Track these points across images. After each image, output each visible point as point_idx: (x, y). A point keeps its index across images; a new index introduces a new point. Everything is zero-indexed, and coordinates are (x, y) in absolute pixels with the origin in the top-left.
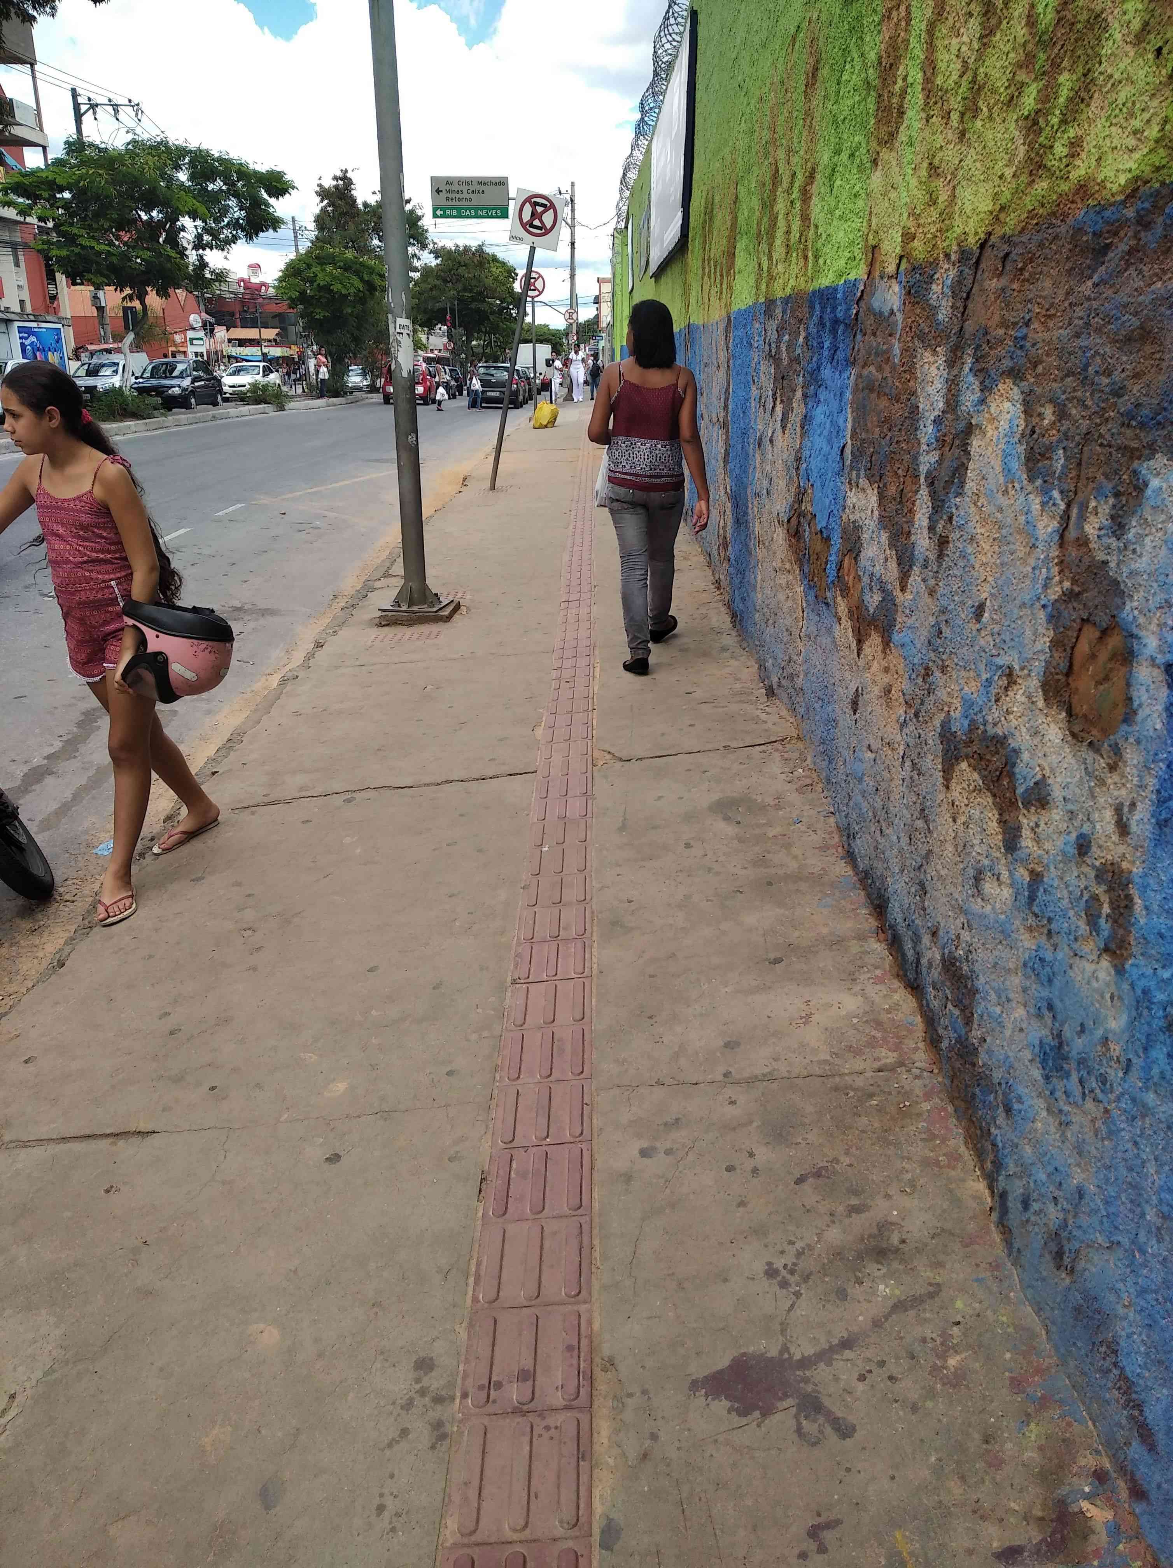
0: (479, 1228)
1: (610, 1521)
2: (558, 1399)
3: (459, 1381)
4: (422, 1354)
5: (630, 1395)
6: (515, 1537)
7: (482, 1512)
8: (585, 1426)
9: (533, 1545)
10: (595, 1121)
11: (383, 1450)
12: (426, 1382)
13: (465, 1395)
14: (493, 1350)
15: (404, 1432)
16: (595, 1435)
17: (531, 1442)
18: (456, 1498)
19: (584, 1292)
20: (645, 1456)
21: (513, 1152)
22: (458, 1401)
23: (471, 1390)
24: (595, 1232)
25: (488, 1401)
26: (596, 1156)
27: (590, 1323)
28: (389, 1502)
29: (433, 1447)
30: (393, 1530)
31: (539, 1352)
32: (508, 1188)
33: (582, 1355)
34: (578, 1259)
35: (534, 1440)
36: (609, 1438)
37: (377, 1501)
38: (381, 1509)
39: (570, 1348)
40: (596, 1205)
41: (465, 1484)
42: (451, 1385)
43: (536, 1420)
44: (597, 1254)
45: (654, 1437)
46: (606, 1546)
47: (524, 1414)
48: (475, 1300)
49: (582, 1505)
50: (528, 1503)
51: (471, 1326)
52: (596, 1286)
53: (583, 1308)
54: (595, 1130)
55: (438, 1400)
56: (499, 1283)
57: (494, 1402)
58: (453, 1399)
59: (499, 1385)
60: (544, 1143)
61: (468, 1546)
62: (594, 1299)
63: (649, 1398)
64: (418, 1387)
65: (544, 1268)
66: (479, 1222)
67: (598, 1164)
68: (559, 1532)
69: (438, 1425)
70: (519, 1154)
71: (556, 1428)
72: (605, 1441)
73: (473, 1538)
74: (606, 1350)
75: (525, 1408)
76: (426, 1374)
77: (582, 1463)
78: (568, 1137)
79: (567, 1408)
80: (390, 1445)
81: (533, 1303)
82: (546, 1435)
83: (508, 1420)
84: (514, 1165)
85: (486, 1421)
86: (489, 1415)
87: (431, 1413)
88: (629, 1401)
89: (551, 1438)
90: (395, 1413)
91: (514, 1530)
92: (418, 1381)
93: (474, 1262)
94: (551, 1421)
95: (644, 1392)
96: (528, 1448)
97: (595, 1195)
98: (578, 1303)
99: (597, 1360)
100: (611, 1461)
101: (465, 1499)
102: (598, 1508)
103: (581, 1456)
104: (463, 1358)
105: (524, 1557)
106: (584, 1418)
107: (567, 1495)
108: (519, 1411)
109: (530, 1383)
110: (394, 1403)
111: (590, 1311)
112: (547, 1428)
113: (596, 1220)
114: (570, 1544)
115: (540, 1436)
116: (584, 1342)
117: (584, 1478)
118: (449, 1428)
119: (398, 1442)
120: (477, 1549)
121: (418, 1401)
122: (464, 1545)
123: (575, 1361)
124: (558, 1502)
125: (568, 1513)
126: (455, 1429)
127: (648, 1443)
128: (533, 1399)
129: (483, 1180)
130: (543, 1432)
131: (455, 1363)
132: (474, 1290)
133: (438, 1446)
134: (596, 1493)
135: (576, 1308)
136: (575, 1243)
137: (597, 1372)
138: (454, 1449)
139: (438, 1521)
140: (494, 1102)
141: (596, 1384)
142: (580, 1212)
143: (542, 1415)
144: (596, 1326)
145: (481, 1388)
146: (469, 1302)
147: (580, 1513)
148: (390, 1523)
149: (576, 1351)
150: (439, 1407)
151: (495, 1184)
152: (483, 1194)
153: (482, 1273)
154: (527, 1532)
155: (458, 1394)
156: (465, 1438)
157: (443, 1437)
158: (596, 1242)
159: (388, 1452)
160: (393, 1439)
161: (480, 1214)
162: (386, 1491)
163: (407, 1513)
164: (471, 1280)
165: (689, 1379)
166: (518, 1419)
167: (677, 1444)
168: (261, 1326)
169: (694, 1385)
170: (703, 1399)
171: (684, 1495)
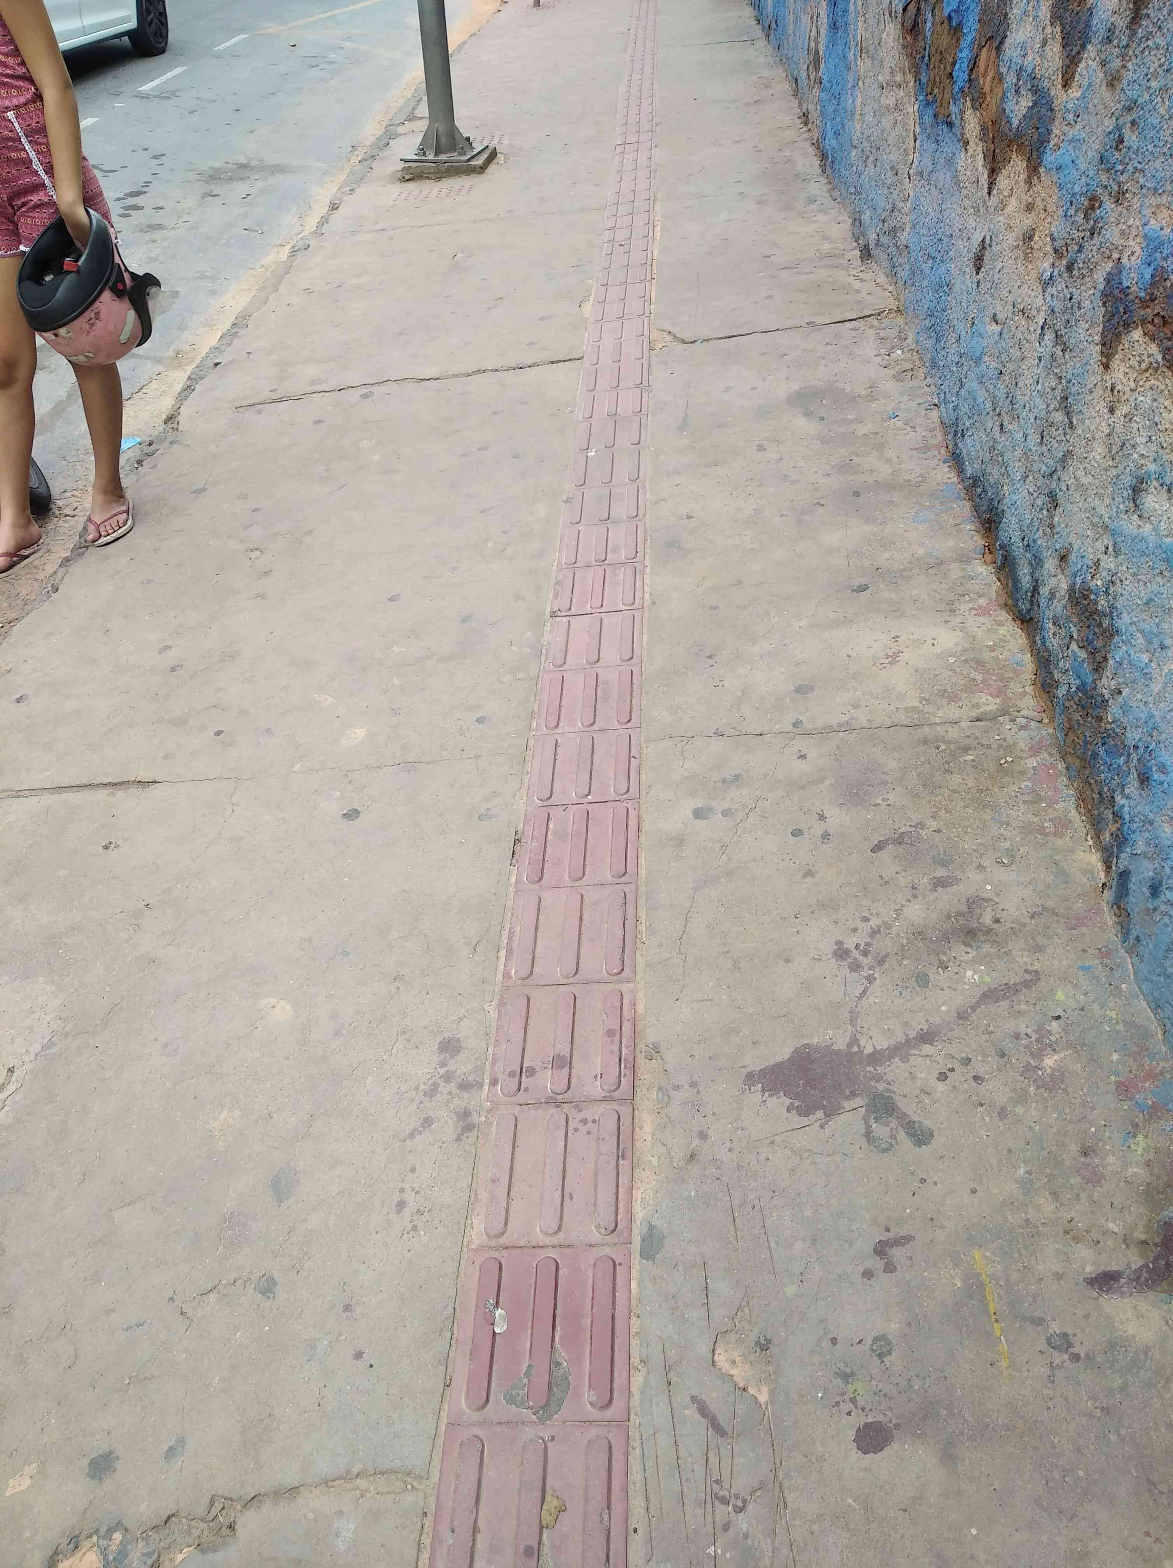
0: (512, 895)
1: (651, 1227)
2: (596, 1090)
3: (488, 1066)
4: (448, 1035)
5: (677, 1088)
6: (547, 1241)
7: (511, 1212)
8: (626, 1120)
9: (567, 1250)
10: (643, 776)
11: (404, 1140)
12: (451, 1067)
13: (494, 1082)
14: (525, 1034)
15: (427, 1122)
16: (637, 1130)
17: (566, 1136)
18: (484, 1196)
19: (627, 970)
20: (692, 1156)
21: (552, 811)
22: (486, 1087)
23: (501, 1077)
24: (641, 902)
25: (519, 1089)
26: (643, 816)
27: (633, 1005)
28: (410, 1197)
29: (458, 1139)
30: (415, 1228)
31: (576, 1035)
32: (545, 852)
33: (624, 1039)
34: (621, 933)
35: (570, 1134)
36: (653, 1135)
37: (397, 1197)
38: (401, 1205)
39: (610, 1033)
40: (643, 872)
41: (493, 1181)
42: (479, 1069)
43: (572, 1113)
44: (643, 928)
45: (703, 1135)
46: (647, 1254)
47: (558, 1104)
48: (507, 975)
49: (621, 1210)
50: (562, 1204)
51: (501, 1004)
52: (641, 961)
53: (625, 988)
54: (643, 787)
55: (465, 1086)
56: (533, 958)
57: (526, 1090)
58: (481, 1085)
59: (532, 1072)
60: (585, 800)
61: (496, 1249)
62: (638, 978)
63: (698, 1092)
64: (443, 1071)
65: (582, 940)
66: (512, 889)
67: (645, 827)
68: (596, 1237)
69: (465, 1114)
70: (557, 814)
71: (594, 1121)
72: (649, 1137)
73: (502, 1241)
74: (651, 1036)
75: (560, 1098)
76: (452, 1057)
77: (621, 1162)
78: (611, 794)
79: (605, 1099)
80: (412, 1136)
81: (570, 981)
82: (583, 1129)
83: (540, 1111)
84: (551, 826)
85: (516, 1110)
86: (521, 1105)
87: (456, 1101)
88: (674, 1094)
89: (589, 1133)
90: (417, 1099)
91: (546, 1234)
92: (443, 1064)
93: (506, 933)
94: (587, 1114)
95: (693, 1085)
96: (563, 1143)
97: (642, 861)
98: (621, 982)
99: (641, 1046)
100: (654, 1161)
101: (493, 1198)
102: (639, 1213)
103: (620, 1155)
104: (493, 1040)
105: (557, 1263)
106: (625, 1111)
107: (605, 1197)
108: (553, 1102)
109: (567, 1070)
110: (416, 1089)
111: (634, 992)
112: (584, 1121)
113: (642, 890)
114: (607, 1251)
115: (576, 1130)
116: (627, 1026)
117: (624, 1179)
118: (475, 1118)
119: (420, 1133)
120: (505, 1253)
121: (444, 1088)
122: (491, 1248)
123: (616, 1048)
124: (595, 1205)
125: (605, 1217)
126: (483, 1119)
127: (696, 1141)
128: (569, 1088)
129: (516, 841)
130: (580, 1126)
131: (483, 1045)
132: (506, 965)
133: (464, 1138)
134: (637, 1195)
135: (618, 987)
136: (619, 914)
137: (641, 1060)
138: (481, 1141)
139: (462, 1221)
140: (530, 753)
141: (639, 1073)
142: (623, 879)
143: (578, 1108)
144: (640, 1007)
145: (511, 1074)
146: (500, 976)
147: (619, 1218)
148: (412, 1221)
149: (617, 1037)
150: (465, 1094)
151: (530, 846)
152: (516, 856)
153: (515, 945)
154: (561, 1235)
155: (487, 1081)
156: (494, 1130)
157: (469, 1128)
158: (642, 914)
159: (409, 1143)
160: (415, 1129)
161: (513, 880)
162: (407, 1186)
163: (430, 1210)
164: (503, 953)
165: (745, 1071)
166: (552, 1110)
167: (729, 1144)
168: (273, 1001)
169: (750, 1079)
170: (759, 1094)
171: (735, 1202)
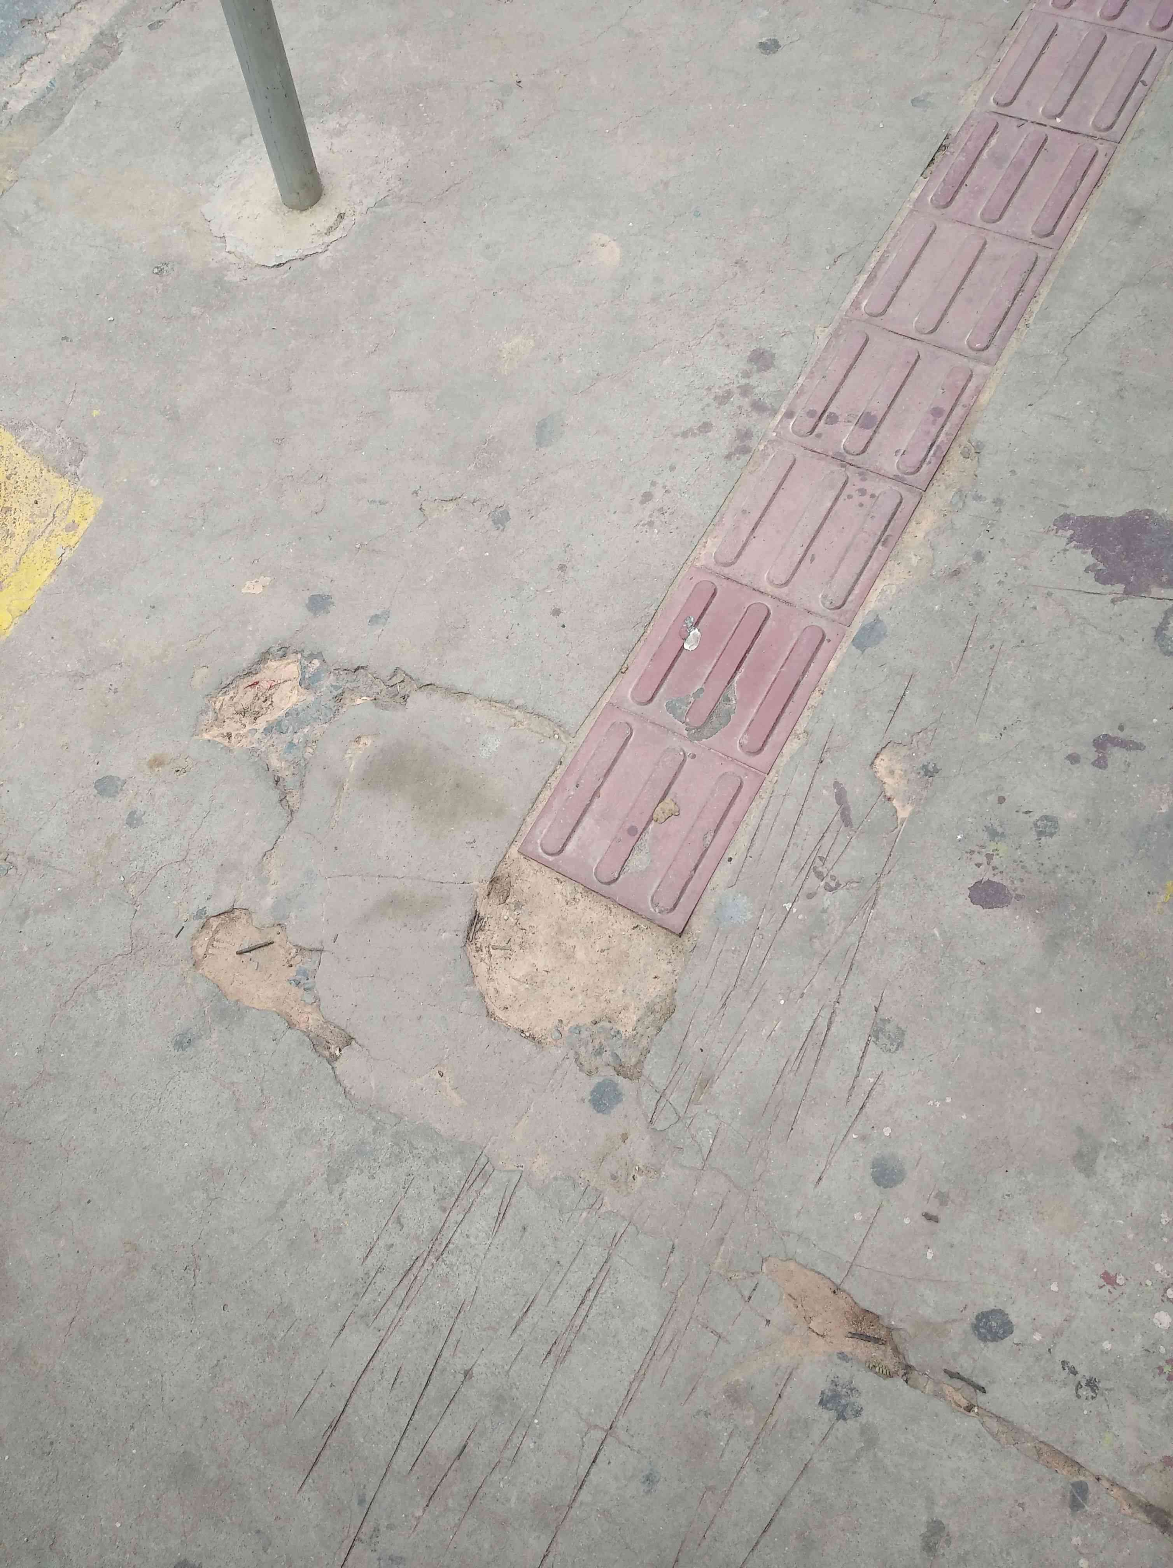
0: (905, 213)
1: (877, 620)
2: (891, 465)
3: (791, 395)
4: (765, 345)
5: (978, 498)
6: (769, 589)
7: (747, 549)
8: (906, 508)
9: (784, 606)
10: (1141, 114)
11: (676, 436)
12: (753, 381)
13: (789, 414)
14: (845, 376)
15: (706, 427)
16: (913, 523)
17: (837, 499)
18: (728, 521)
19: (992, 351)
20: (956, 573)
21: (1004, 123)
22: (779, 417)
23: (799, 412)
24: (1051, 277)
25: (811, 432)
26: (1112, 169)
27: (979, 391)
28: (658, 493)
29: (728, 457)
30: (651, 524)
31: (899, 399)
32: (968, 173)
33: (948, 425)
34: (1007, 304)
35: (841, 498)
36: (927, 534)
37: (647, 487)
38: (647, 497)
39: (937, 412)
40: (1072, 240)
41: (744, 512)
42: (780, 395)
43: (855, 479)
44: (1036, 308)
45: (979, 557)
46: (860, 643)
47: (844, 463)
48: (856, 304)
49: (856, 591)
50: (800, 562)
51: (835, 335)
52: (1013, 345)
53: (980, 369)
54: (1134, 127)
55: (758, 407)
56: (894, 296)
57: (819, 436)
58: (775, 412)
59: (833, 419)
60: (1052, 123)
61: (718, 575)
62: (999, 364)
63: (999, 511)
64: (743, 381)
65: (959, 297)
66: (909, 206)
67: (1108, 183)
68: (818, 606)
69: (745, 435)
70: (1008, 128)
71: (873, 496)
72: (921, 535)
73: (726, 571)
74: (979, 433)
75: (849, 458)
76: (759, 371)
77: (880, 547)
78: (1088, 126)
79: (897, 479)
80: (685, 435)
81: (923, 337)
82: (857, 499)
83: (823, 463)
84: (993, 142)
85: (799, 453)
86: (806, 448)
87: (743, 419)
88: (972, 504)
89: (861, 505)
90: (707, 400)
91: (771, 582)
92: (747, 375)
93: (877, 255)
94: (871, 485)
95: (998, 502)
96: (829, 504)
97: (1079, 226)
98: (978, 360)
99: (963, 439)
100: (914, 561)
101: (736, 527)
102: (873, 602)
103: (882, 540)
104: (808, 369)
105: (769, 614)
106: (910, 500)
107: (846, 574)
108: (841, 459)
109: (869, 432)
110: (709, 389)
111: (987, 377)
112: (863, 492)
113: (1061, 261)
114: (823, 624)
115: (850, 497)
116: (959, 411)
117: (873, 565)
118: (753, 443)
119: (694, 435)
120: (725, 583)
121: (736, 400)
122: (713, 573)
123: (934, 430)
124: (832, 577)
125: (837, 591)
126: (762, 447)
127: (968, 559)
128: (863, 452)
129: (942, 147)
130: (856, 495)
131: (796, 371)
132: (860, 292)
133: (734, 458)
134: (880, 585)
135: (971, 365)
136: (1017, 280)
137: (956, 454)
138: (750, 468)
139: (698, 537)
140: (1015, 32)
141: (945, 467)
142: (1045, 241)
143: (863, 476)
144: (984, 398)
145: (811, 414)
146: (847, 303)
147: (851, 598)
148: (651, 516)
149: (941, 420)
150: (755, 415)
151: (956, 158)
152: (933, 166)
153: (881, 274)
154: (785, 590)
155: (783, 410)
156: (767, 462)
157: (745, 450)
158: (1044, 291)
159: (679, 440)
160: (691, 430)
161: (915, 195)
162: (660, 482)
163: (672, 513)
164: (864, 277)
165: (1062, 511)
166: (835, 468)
167: (1001, 577)
168: (605, 238)
169: (1064, 521)
170: (1065, 540)
171: (976, 635)
